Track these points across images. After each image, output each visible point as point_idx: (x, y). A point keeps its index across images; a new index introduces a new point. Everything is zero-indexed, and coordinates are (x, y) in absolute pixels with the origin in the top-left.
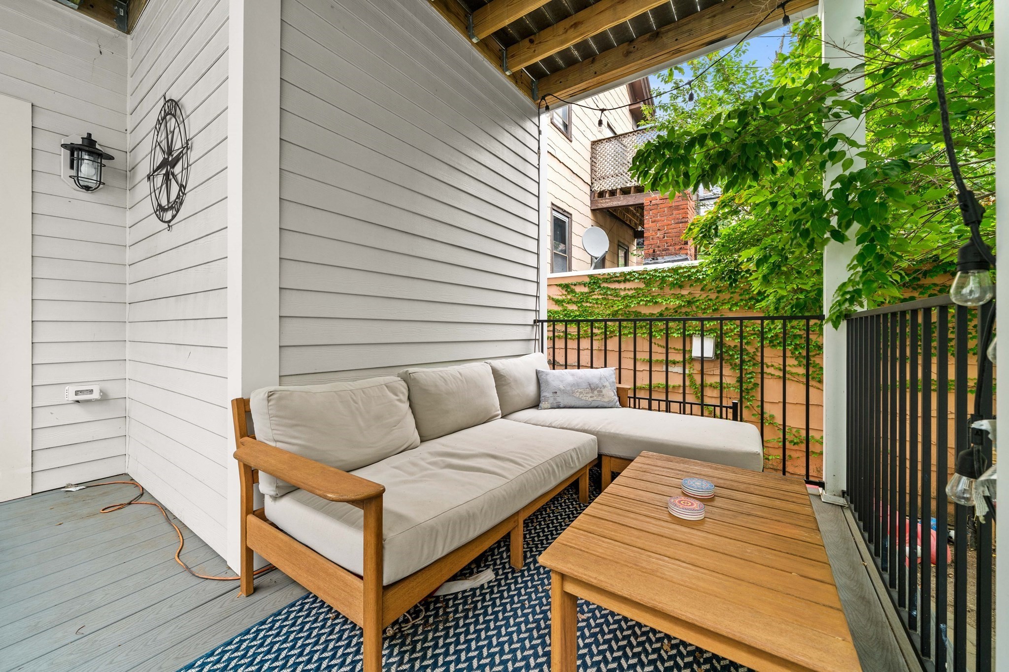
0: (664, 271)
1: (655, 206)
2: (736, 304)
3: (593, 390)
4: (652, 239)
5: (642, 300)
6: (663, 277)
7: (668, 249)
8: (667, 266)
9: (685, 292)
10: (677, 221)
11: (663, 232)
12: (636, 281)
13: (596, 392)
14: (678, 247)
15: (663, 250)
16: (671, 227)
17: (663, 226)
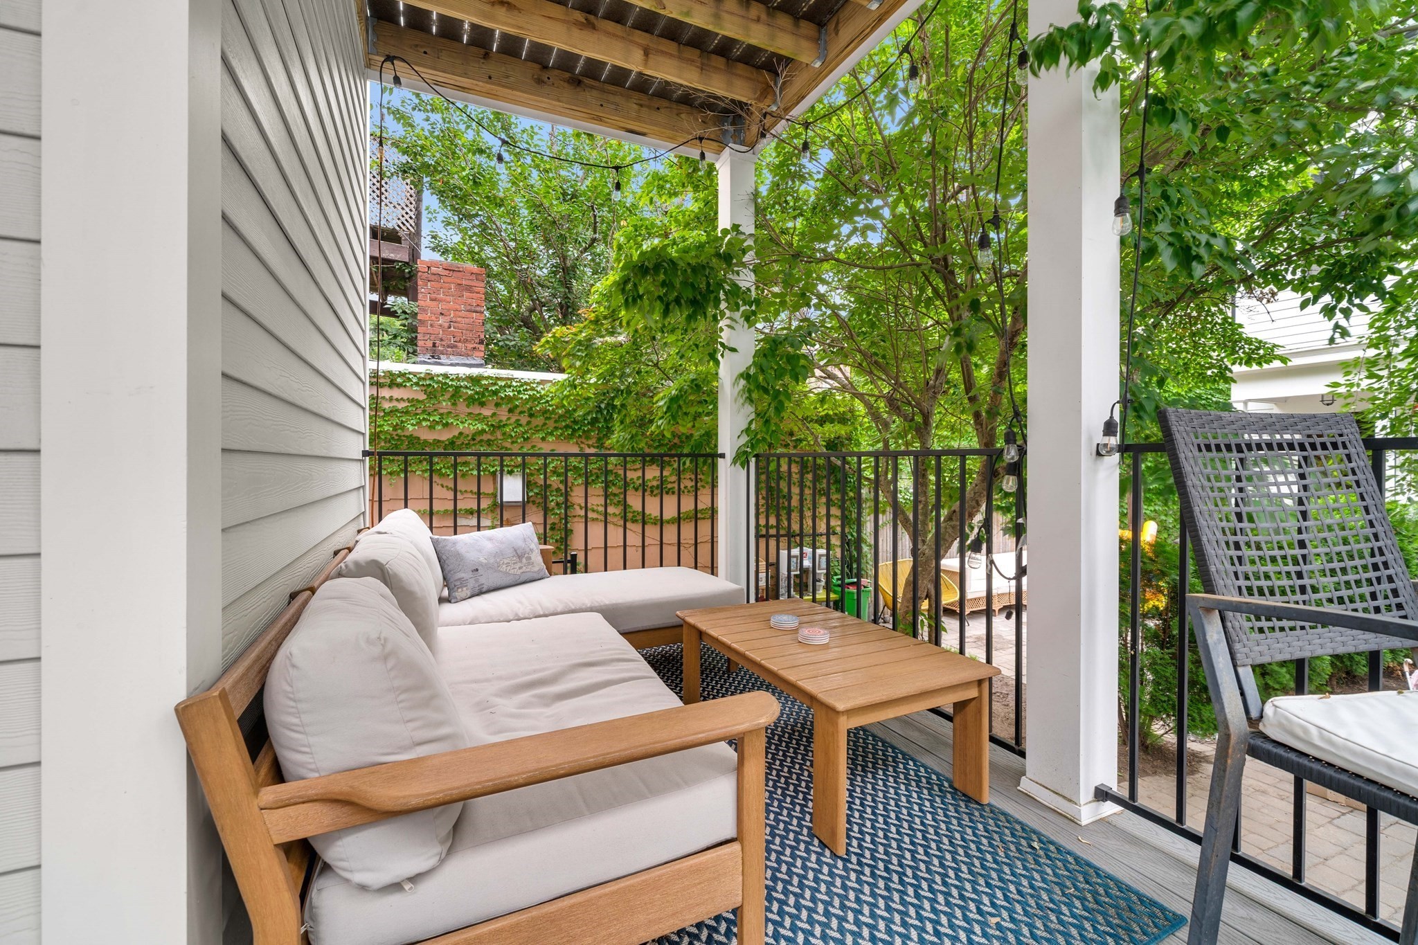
0: (458, 379)
1: (435, 277)
2: (551, 434)
3: (520, 557)
4: (431, 325)
5: (424, 419)
6: (456, 387)
7: (456, 347)
8: (463, 371)
9: (487, 412)
10: (469, 308)
11: (448, 319)
12: (415, 388)
13: (524, 560)
14: (470, 346)
15: (448, 347)
16: (460, 314)
17: (449, 310)
